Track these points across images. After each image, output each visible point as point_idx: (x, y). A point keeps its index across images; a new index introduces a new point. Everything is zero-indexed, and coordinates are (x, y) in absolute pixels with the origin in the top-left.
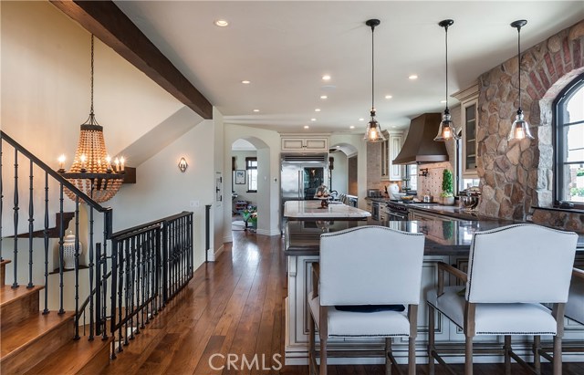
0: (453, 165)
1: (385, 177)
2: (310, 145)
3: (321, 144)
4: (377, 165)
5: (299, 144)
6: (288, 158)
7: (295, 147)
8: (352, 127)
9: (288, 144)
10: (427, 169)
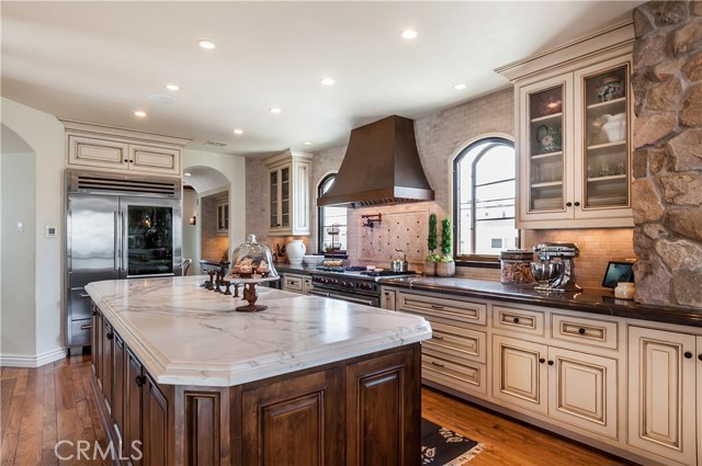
0: (446, 208)
1: (280, 228)
2: (142, 158)
3: (167, 161)
4: (263, 210)
5: (115, 155)
7: (104, 159)
8: (238, 132)
9: (86, 151)
10: (380, 215)
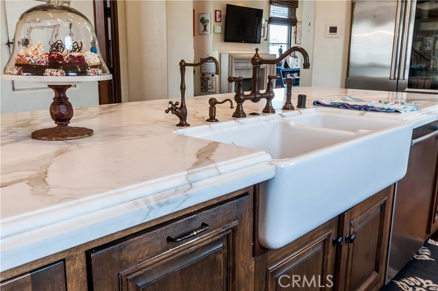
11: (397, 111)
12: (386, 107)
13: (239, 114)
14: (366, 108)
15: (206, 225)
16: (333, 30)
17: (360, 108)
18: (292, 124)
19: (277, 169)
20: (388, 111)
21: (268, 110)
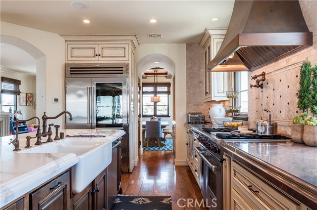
1: (208, 96)
2: (106, 52)
4: (201, 83)
5: (90, 52)
6: (74, 72)
7: (85, 56)
9: (76, 52)
10: (263, 74)
11: (104, 136)
12: (100, 135)
13: (38, 143)
14: (91, 136)
15: (60, 183)
16: (56, 100)
17: (89, 136)
18: (63, 146)
19: (79, 159)
20: (101, 136)
21: (49, 140)
